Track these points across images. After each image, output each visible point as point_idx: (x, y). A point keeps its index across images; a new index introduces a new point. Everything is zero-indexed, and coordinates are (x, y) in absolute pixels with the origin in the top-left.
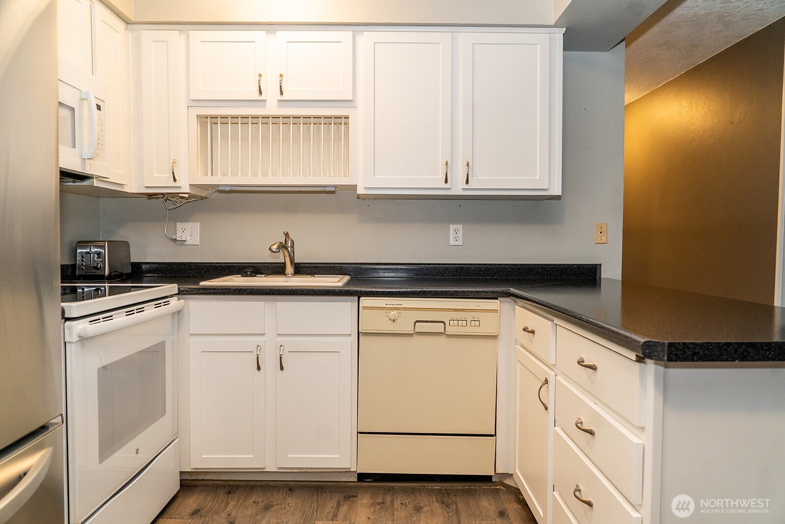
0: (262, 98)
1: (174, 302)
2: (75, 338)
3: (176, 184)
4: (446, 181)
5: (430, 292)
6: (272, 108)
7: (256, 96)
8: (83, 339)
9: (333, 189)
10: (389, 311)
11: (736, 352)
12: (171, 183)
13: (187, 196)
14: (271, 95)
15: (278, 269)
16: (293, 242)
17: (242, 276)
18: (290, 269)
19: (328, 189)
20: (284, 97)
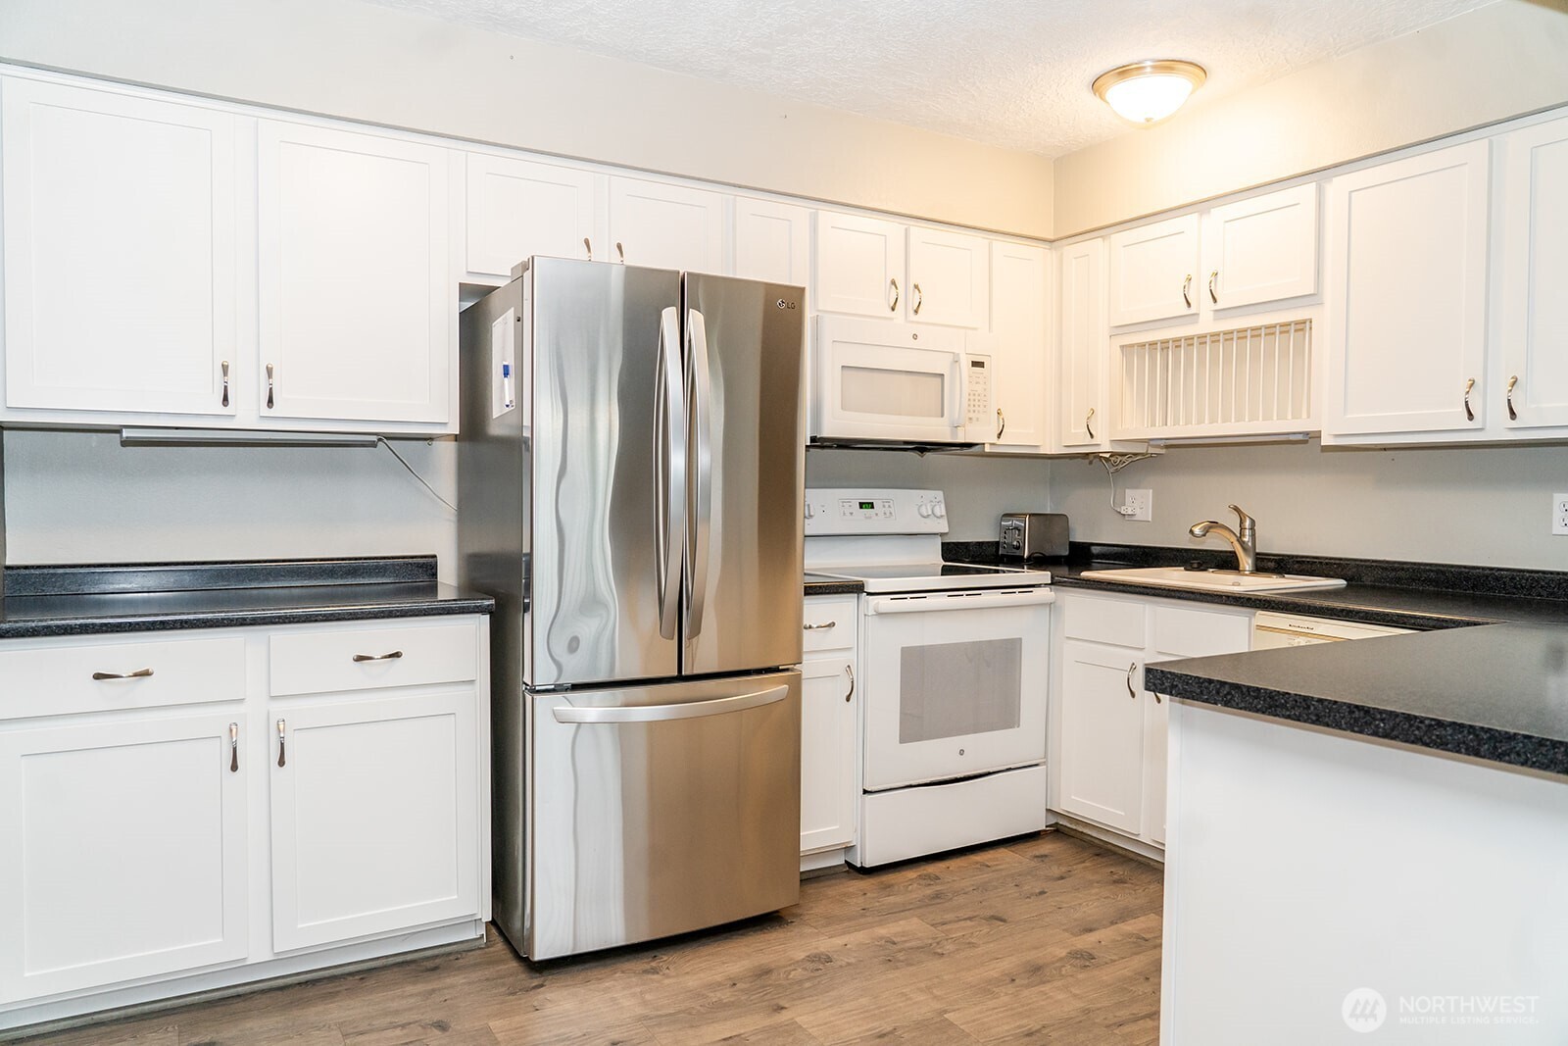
0: (1193, 310)
1: (1045, 594)
2: (871, 612)
3: (1094, 442)
4: (1471, 416)
5: (1358, 612)
6: (1207, 324)
7: (1184, 310)
8: (880, 614)
9: (1300, 437)
10: (1292, 637)
11: (1218, 693)
12: (1088, 440)
13: (1108, 455)
14: (1204, 306)
15: (1226, 562)
16: (1253, 522)
17: (1186, 570)
18: (1246, 563)
19: (1292, 438)
20: (1220, 305)
